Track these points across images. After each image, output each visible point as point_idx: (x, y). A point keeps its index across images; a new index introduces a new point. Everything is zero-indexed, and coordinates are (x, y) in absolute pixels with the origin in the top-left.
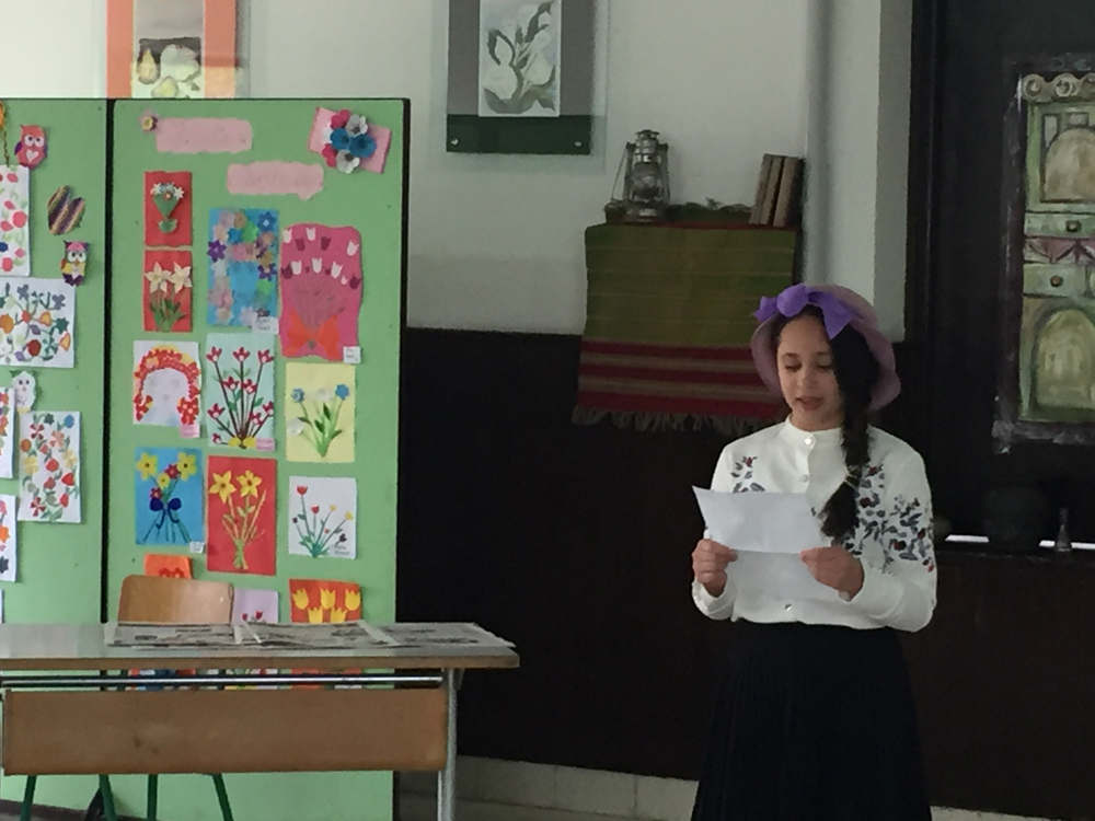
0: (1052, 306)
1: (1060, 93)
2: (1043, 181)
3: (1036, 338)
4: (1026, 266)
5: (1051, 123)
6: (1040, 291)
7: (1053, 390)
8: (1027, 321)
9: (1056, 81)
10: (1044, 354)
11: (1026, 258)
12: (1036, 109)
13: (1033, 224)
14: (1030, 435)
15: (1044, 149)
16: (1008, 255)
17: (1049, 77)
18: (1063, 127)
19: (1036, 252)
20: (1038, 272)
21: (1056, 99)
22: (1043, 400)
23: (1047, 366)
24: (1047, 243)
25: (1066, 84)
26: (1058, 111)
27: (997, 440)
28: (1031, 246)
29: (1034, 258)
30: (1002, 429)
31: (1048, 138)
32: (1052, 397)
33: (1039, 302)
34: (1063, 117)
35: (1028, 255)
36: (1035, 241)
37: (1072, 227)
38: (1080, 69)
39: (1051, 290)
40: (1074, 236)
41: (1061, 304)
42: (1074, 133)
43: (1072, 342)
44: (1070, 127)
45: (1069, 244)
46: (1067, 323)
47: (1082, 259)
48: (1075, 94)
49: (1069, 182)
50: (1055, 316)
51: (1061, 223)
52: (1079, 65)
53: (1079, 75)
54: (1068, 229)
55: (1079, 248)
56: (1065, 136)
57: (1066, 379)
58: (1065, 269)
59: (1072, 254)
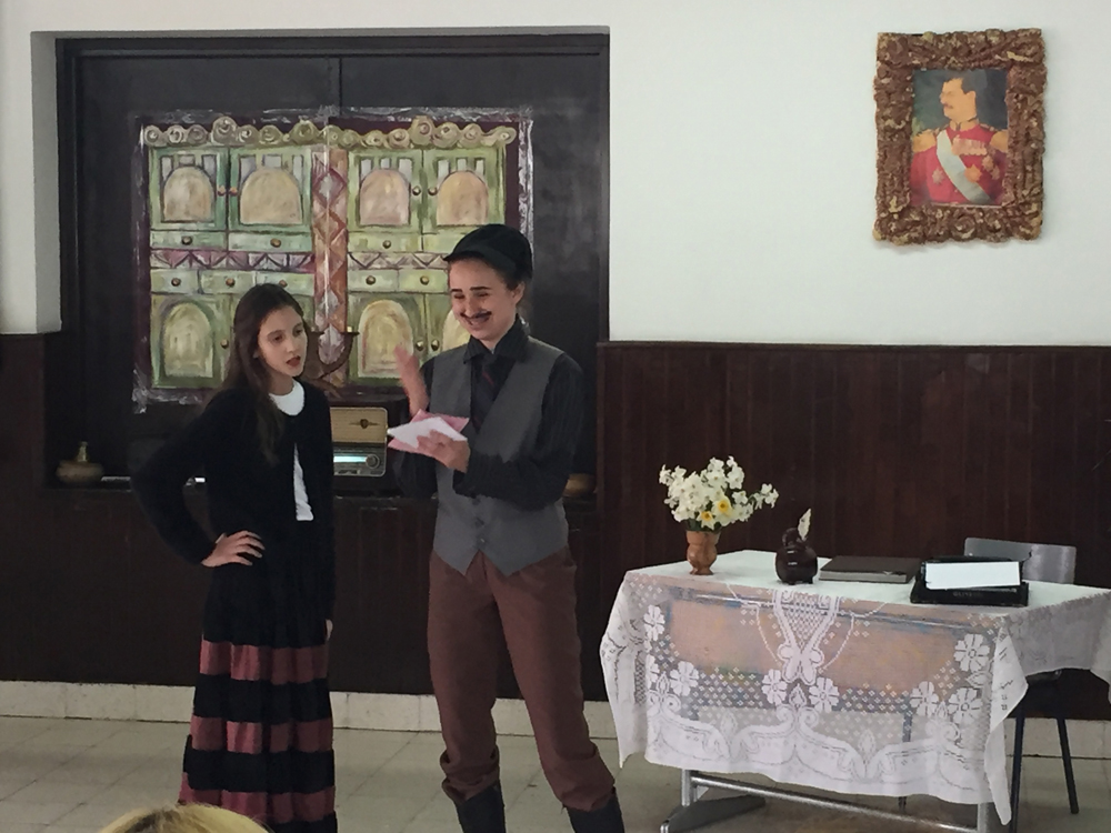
0: (173, 301)
1: (172, 139)
2: (162, 206)
3: (163, 324)
4: (152, 271)
5: (167, 163)
6: (164, 290)
7: (178, 364)
8: (155, 313)
9: (170, 130)
10: (169, 336)
11: (152, 265)
12: (155, 152)
13: (157, 239)
14: (160, 398)
15: (162, 183)
16: (138, 263)
17: (164, 128)
18: (176, 164)
19: (159, 260)
20: (161, 276)
21: (170, 145)
22: (169, 372)
23: (172, 346)
24: (168, 252)
25: (177, 133)
26: (171, 153)
27: (136, 403)
28: (156, 256)
29: (159, 265)
30: (140, 395)
31: (165, 174)
32: (176, 369)
33: (163, 298)
34: (176, 157)
35: (153, 262)
36: (158, 252)
37: (186, 241)
38: (186, 122)
39: (172, 289)
40: (188, 247)
41: (180, 298)
42: (185, 170)
43: (190, 327)
44: (181, 165)
45: (184, 254)
46: (185, 313)
47: (195, 264)
48: (184, 140)
49: (183, 207)
50: (176, 309)
51: (177, 238)
52: (186, 119)
53: (185, 126)
54: (183, 242)
55: (192, 257)
56: (178, 172)
57: (187, 356)
58: (182, 273)
59: (186, 262)
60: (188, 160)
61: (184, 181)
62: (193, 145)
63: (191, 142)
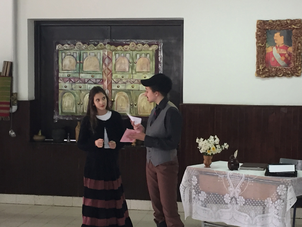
0: (65, 92)
1: (65, 48)
2: (62, 66)
3: (62, 99)
4: (59, 84)
5: (64, 54)
6: (63, 89)
7: (66, 109)
8: (60, 95)
9: (64, 45)
10: (64, 102)
11: (59, 82)
12: (60, 51)
13: (61, 75)
14: (61, 118)
15: (62, 60)
18: (66, 55)
19: (61, 81)
20: (61, 85)
21: (65, 49)
22: (64, 111)
23: (64, 104)
24: (64, 79)
25: (66, 46)
26: (64, 52)
30: (56, 117)
31: (63, 57)
32: (65, 110)
33: (62, 91)
34: (66, 53)
36: (61, 78)
37: (69, 76)
38: (69, 43)
39: (65, 88)
40: (69, 77)
41: (67, 91)
42: (68, 56)
43: (69, 99)
44: (67, 55)
45: (68, 79)
46: (68, 95)
47: (71, 82)
48: (68, 48)
49: (68, 66)
50: (65, 94)
51: (66, 75)
52: (69, 42)
53: (69, 44)
54: (68, 76)
55: (70, 80)
56: (66, 57)
57: (68, 106)
58: (67, 84)
59: (69, 81)
60: (69, 54)
61: (68, 59)
62: (71, 50)
63: (70, 49)
